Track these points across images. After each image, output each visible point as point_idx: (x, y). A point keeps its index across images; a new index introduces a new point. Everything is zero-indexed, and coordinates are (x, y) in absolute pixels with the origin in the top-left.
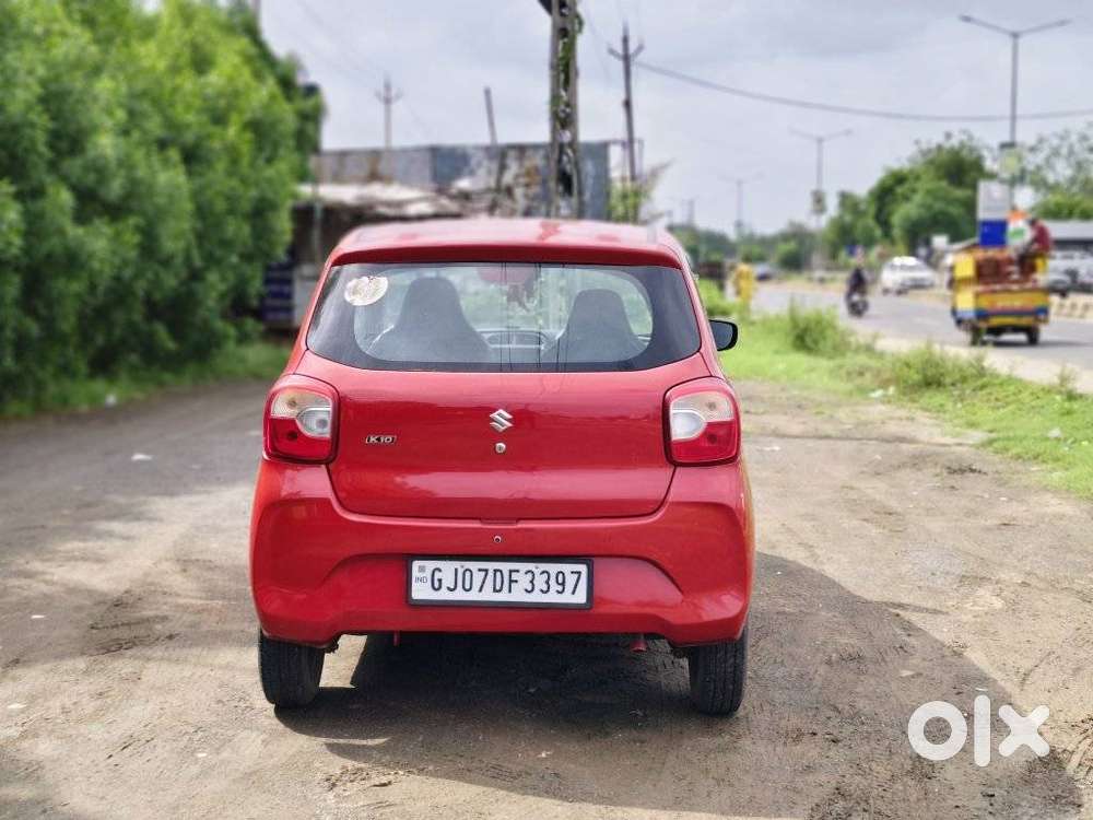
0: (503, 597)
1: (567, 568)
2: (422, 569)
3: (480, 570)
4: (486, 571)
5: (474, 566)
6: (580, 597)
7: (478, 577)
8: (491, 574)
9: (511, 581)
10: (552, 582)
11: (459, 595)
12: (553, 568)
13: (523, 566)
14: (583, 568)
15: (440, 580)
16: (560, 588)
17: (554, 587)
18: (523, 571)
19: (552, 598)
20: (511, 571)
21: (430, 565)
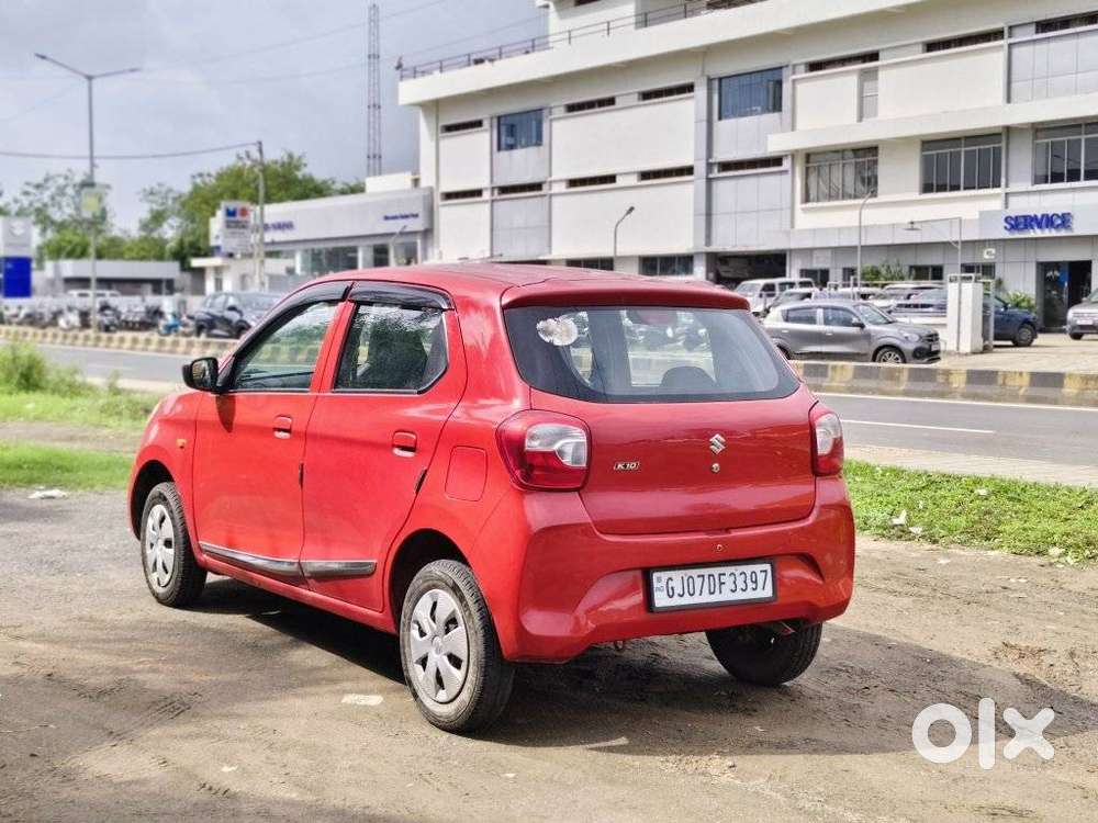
0: (716, 598)
1: (758, 568)
2: (659, 580)
3: (699, 576)
4: (703, 576)
5: (694, 572)
6: (768, 593)
7: (698, 582)
8: (706, 577)
9: (722, 584)
10: (749, 581)
11: (687, 600)
12: (748, 569)
13: (728, 570)
14: (767, 567)
15: (672, 588)
16: (754, 586)
17: (751, 585)
18: (728, 574)
19: (750, 595)
20: (720, 575)
21: (665, 575)
